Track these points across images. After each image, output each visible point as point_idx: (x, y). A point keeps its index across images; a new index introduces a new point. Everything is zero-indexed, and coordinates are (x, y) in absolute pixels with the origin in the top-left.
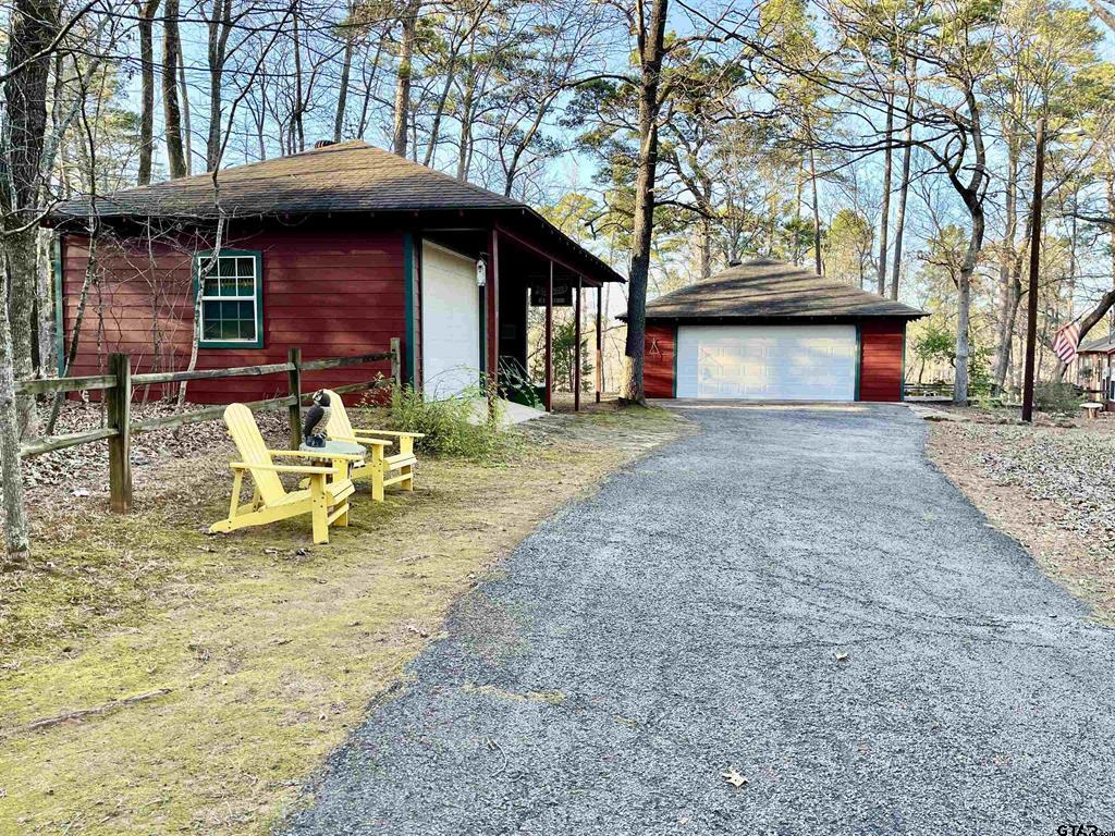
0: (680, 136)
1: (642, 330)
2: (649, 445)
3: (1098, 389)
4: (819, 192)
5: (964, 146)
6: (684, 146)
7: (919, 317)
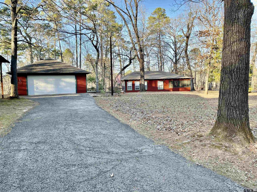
0: (21, 25)
1: (16, 77)
2: (25, 111)
3: (121, 88)
4: (60, 43)
5: (94, 36)
6: (23, 28)
7: (89, 73)
